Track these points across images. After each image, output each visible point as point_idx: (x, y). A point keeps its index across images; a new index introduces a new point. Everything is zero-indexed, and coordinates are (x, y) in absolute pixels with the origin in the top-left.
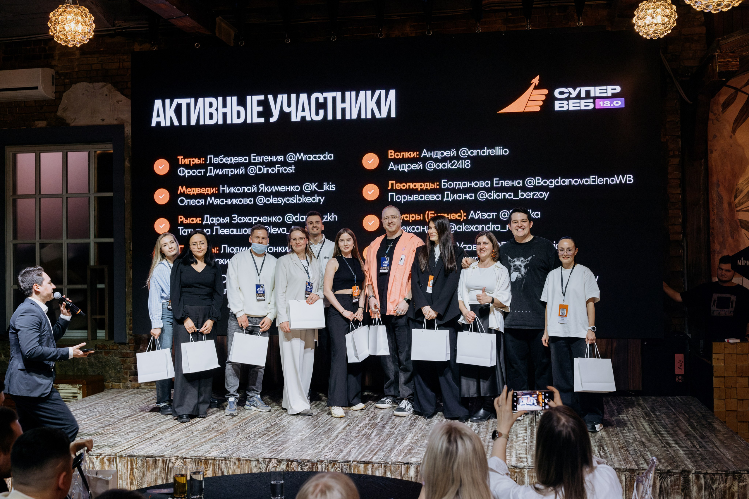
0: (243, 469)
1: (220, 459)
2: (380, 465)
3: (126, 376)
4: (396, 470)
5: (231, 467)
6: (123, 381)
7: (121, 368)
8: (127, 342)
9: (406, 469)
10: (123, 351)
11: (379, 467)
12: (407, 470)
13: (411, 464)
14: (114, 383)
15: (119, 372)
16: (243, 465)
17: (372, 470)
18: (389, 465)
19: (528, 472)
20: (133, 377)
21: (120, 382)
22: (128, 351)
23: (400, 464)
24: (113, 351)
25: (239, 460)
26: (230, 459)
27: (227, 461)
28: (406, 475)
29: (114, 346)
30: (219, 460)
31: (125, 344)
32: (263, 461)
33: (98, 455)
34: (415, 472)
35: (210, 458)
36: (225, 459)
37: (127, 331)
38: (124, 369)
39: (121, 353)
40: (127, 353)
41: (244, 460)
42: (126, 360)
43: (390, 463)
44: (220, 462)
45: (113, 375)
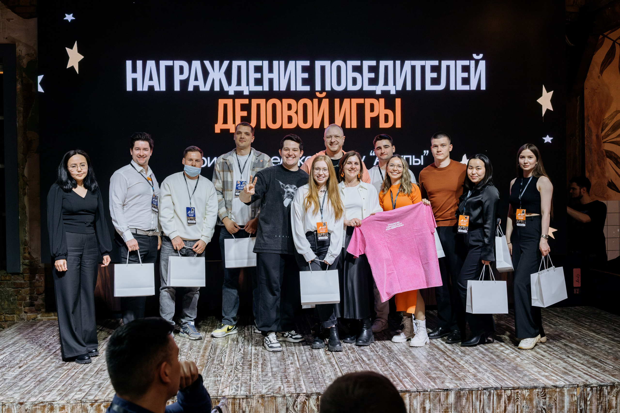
0: (267, 407)
1: (241, 397)
2: (418, 393)
3: (20, 308)
4: (435, 397)
5: (254, 405)
6: (18, 313)
7: (14, 300)
8: (21, 272)
9: (445, 396)
10: (16, 281)
11: (417, 395)
12: (447, 397)
13: (451, 390)
14: (7, 315)
15: (12, 303)
16: (267, 403)
17: (410, 398)
18: (427, 393)
19: (568, 391)
20: (28, 308)
21: (14, 314)
22: (23, 282)
23: (440, 390)
24: (5, 281)
25: (262, 397)
26: (252, 397)
27: (249, 400)
28: (446, 402)
29: (6, 276)
30: (240, 399)
31: (18, 274)
32: (290, 396)
33: (93, 401)
34: (455, 398)
35: (229, 397)
36: (247, 397)
37: (21, 261)
38: (18, 300)
39: (15, 284)
40: (21, 284)
41: (268, 397)
42: (20, 290)
43: (429, 390)
44: (241, 400)
45: (6, 306)
